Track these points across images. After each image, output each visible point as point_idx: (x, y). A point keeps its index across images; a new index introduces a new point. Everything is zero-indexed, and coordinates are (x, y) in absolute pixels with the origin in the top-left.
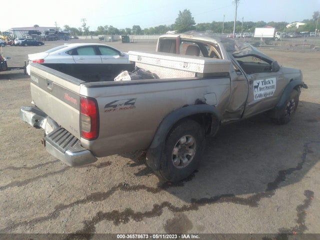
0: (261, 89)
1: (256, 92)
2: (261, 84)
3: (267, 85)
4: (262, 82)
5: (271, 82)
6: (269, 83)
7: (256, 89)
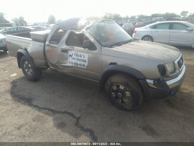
0: (73, 59)
1: (70, 59)
2: (74, 54)
3: (78, 58)
4: (75, 54)
5: (83, 57)
6: (81, 56)
7: (70, 57)
